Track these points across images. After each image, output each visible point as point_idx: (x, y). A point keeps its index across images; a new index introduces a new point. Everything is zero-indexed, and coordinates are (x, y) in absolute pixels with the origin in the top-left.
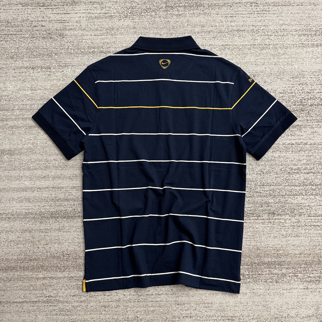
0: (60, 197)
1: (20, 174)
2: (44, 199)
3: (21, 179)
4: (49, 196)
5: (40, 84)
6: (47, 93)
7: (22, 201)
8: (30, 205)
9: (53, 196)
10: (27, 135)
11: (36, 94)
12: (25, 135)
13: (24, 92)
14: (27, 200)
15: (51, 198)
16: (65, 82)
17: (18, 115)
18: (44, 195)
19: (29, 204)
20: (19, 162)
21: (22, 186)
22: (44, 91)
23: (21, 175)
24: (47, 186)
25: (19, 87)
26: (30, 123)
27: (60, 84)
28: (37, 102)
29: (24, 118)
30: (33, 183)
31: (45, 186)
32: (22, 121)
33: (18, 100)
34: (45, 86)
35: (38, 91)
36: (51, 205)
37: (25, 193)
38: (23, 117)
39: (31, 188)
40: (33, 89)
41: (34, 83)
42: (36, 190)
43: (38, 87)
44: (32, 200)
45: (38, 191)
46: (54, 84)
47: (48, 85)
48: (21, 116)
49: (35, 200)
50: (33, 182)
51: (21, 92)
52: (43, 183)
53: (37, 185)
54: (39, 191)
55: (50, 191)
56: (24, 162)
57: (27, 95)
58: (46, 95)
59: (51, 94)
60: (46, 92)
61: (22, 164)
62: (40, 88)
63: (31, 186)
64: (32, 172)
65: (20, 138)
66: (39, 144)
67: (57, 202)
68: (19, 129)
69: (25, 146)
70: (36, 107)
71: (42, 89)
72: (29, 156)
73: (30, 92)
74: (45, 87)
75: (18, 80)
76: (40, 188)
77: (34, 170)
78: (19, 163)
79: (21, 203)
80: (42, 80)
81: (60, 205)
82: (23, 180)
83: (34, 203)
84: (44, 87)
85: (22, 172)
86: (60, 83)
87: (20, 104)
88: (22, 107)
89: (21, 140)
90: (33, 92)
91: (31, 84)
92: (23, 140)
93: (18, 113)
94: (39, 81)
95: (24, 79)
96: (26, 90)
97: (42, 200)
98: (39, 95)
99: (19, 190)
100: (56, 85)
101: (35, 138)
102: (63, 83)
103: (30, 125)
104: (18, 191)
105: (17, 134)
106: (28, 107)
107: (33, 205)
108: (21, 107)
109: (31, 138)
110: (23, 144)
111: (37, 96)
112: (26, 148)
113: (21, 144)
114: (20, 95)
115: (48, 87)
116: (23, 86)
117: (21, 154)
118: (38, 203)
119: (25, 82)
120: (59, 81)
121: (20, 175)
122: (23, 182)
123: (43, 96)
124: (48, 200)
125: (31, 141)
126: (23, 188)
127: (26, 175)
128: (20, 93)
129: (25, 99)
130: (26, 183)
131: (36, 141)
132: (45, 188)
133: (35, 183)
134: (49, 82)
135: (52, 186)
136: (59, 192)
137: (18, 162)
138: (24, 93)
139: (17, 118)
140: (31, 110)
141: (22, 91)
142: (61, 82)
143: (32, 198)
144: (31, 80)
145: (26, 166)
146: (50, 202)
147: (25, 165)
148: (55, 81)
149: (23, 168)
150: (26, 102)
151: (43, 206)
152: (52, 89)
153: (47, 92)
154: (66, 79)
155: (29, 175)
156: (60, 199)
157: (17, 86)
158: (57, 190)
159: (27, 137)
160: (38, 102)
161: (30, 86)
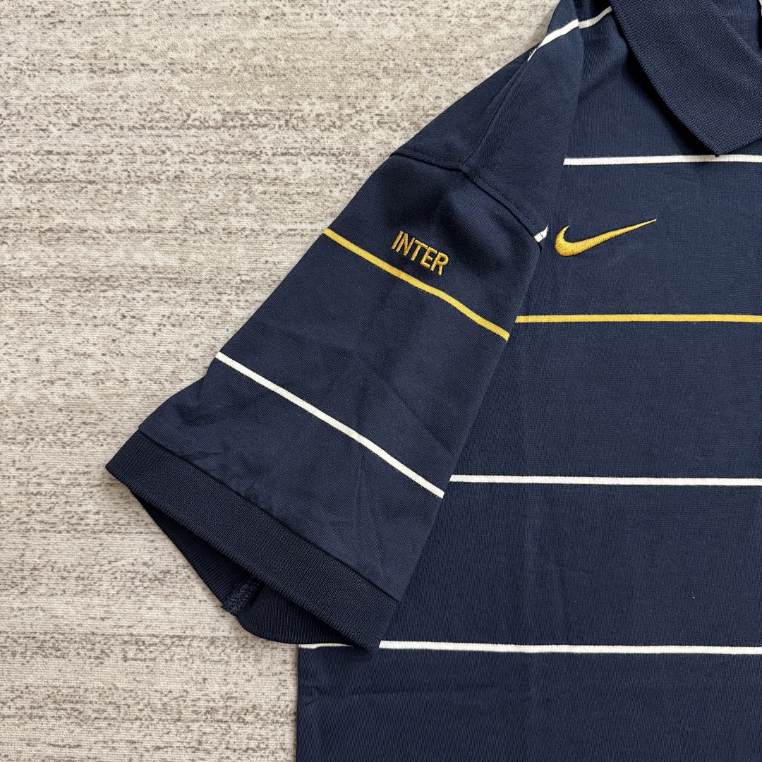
0: (253, 698)
1: (28, 553)
2: (164, 705)
3: (27, 583)
4: (192, 688)
5: (144, 38)
6: (177, 87)
7: (35, 712)
8: (81, 734)
9: (214, 688)
10: (69, 329)
11: (121, 93)
12: (57, 330)
13: (53, 79)
14: (67, 706)
15: (202, 703)
16: (283, 30)
17: (19, 213)
18: (162, 684)
19: (78, 730)
20: (21, 484)
21: (39, 623)
22: (167, 76)
23: (31, 559)
24: (178, 632)
25: (26, 54)
26: (86, 261)
27: (254, 40)
28: (122, 141)
29: (50, 230)
30: (99, 613)
31: (165, 629)
32: (39, 248)
33: (20, 125)
34: (174, 47)
35: (134, 79)
36: (200, 743)
37: (53, 662)
38: (46, 226)
39: (88, 638)
40: (101, 63)
41: (106, 32)
42: (117, 650)
43: (128, 55)
44: (96, 707)
45: (125, 659)
46: (225, 40)
47: (190, 41)
48: (34, 220)
49: (110, 709)
50: (96, 600)
51: (38, 80)
52: (154, 614)
53: (125, 623)
54: (130, 655)
55: (198, 662)
56: (47, 487)
57: (70, 98)
58: (176, 101)
59: (205, 94)
60: (175, 82)
61: (39, 493)
62: (144, 58)
63: (88, 626)
64: (91, 543)
65: (28, 347)
66: (133, 385)
67: (234, 727)
68: (23, 292)
69: (56, 394)
70: (119, 168)
71: (155, 64)
72: (75, 450)
73: (88, 83)
74: (172, 54)
75: (21, 14)
76: (138, 642)
77: (103, 535)
78: (22, 489)
79: (30, 725)
80: (156, 16)
81: (253, 744)
82: (43, 590)
83: (103, 724)
84: (163, 54)
85: (35, 540)
86: (254, 33)
87: (31, 148)
88: (41, 165)
89: (33, 356)
90: (105, 80)
91: (90, 40)
92: (46, 357)
93: (17, 203)
94: (138, 20)
95: (51, 8)
96: (65, 69)
97: (147, 712)
98: (137, 101)
99: (20, 649)
100: (232, 45)
101: (112, 346)
102: (275, 32)
103: (85, 272)
104: (14, 654)
105: (10, 321)
106: (73, 167)
107: (100, 737)
108: (37, 164)
109: (91, 349)
110: (44, 377)
111: (125, 106)
112: (59, 402)
113: (30, 381)
114: (28, 99)
115: (190, 56)
116: (45, 46)
117: (31, 435)
118: (126, 725)
119: (60, 26)
120: (249, 19)
121: (26, 559)
122: (42, 602)
123: (158, 108)
124: (187, 714)
125: (91, 366)
126: (42, 637)
127: (62, 561)
128: (32, 85)
129: (54, 120)
130: (58, 606)
131: (116, 363)
132: (168, 641)
133: (113, 609)
134: (194, 28)
135: (209, 634)
136: (249, 668)
137: (14, 483)
138: (53, 87)
139: (11, 226)
140: (91, 182)
141: (43, 74)
142: (261, 28)
143: (93, 697)
144: (94, 12)
145: (57, 510)
146: (194, 726)
147: (54, 499)
148: (225, 22)
149: (44, 517)
150: (65, 140)
151: (158, 748)
152: (210, 66)
153: (183, 82)
154: (287, 10)
155: (74, 560)
156: (254, 707)
157: (14, 46)
158: (234, 655)
159: (67, 339)
160: (132, 138)
161: (88, 48)
